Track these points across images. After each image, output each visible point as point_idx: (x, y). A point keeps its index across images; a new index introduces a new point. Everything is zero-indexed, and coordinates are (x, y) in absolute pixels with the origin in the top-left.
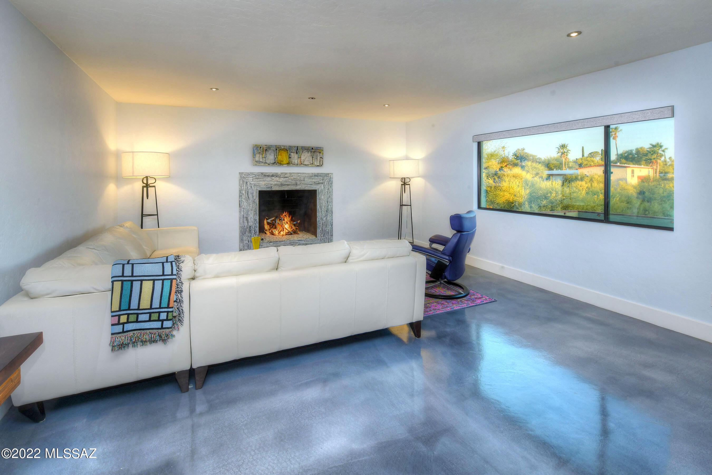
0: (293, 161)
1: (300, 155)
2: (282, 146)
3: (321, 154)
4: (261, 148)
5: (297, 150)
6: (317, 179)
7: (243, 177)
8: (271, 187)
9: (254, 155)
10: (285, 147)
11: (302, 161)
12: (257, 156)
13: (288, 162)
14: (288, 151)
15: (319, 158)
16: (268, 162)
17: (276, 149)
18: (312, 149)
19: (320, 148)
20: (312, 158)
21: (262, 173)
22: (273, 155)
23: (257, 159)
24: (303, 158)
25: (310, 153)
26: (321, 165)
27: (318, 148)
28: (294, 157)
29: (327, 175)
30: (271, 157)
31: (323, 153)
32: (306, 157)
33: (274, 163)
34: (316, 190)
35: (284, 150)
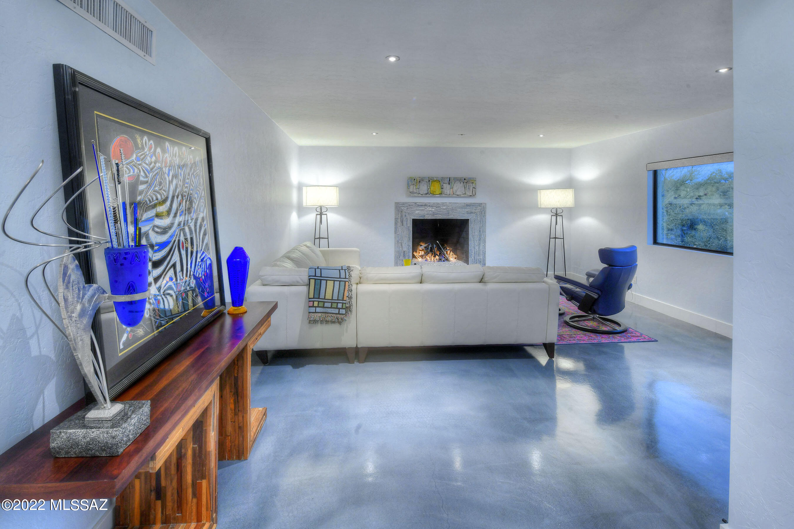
0: (446, 191)
1: (452, 186)
2: (434, 178)
3: (474, 184)
4: (414, 179)
5: (450, 181)
6: (469, 209)
7: (399, 207)
8: (424, 216)
9: (408, 186)
10: (438, 179)
11: (454, 191)
12: (412, 187)
13: (440, 193)
14: (441, 182)
15: (471, 188)
16: (421, 192)
17: (429, 181)
18: (465, 179)
19: (473, 178)
20: (465, 188)
21: (416, 203)
22: (426, 186)
23: (411, 190)
24: (455, 188)
25: (462, 183)
26: (473, 196)
27: (471, 178)
28: (447, 187)
29: (480, 204)
30: (424, 188)
31: (476, 184)
32: (458, 188)
33: (426, 194)
34: (469, 219)
35: (436, 181)
